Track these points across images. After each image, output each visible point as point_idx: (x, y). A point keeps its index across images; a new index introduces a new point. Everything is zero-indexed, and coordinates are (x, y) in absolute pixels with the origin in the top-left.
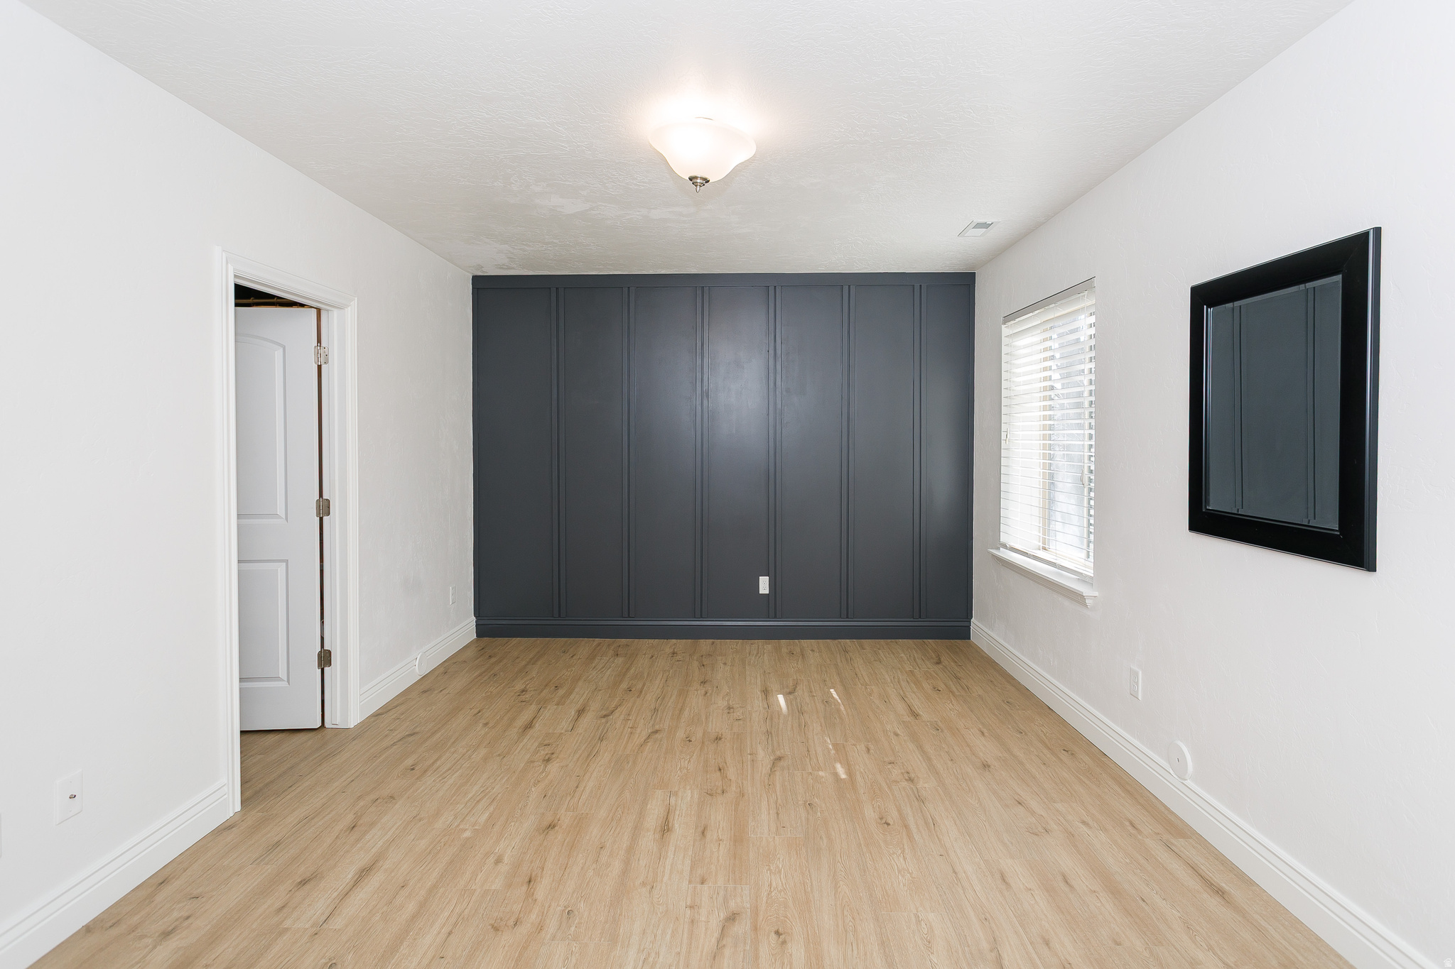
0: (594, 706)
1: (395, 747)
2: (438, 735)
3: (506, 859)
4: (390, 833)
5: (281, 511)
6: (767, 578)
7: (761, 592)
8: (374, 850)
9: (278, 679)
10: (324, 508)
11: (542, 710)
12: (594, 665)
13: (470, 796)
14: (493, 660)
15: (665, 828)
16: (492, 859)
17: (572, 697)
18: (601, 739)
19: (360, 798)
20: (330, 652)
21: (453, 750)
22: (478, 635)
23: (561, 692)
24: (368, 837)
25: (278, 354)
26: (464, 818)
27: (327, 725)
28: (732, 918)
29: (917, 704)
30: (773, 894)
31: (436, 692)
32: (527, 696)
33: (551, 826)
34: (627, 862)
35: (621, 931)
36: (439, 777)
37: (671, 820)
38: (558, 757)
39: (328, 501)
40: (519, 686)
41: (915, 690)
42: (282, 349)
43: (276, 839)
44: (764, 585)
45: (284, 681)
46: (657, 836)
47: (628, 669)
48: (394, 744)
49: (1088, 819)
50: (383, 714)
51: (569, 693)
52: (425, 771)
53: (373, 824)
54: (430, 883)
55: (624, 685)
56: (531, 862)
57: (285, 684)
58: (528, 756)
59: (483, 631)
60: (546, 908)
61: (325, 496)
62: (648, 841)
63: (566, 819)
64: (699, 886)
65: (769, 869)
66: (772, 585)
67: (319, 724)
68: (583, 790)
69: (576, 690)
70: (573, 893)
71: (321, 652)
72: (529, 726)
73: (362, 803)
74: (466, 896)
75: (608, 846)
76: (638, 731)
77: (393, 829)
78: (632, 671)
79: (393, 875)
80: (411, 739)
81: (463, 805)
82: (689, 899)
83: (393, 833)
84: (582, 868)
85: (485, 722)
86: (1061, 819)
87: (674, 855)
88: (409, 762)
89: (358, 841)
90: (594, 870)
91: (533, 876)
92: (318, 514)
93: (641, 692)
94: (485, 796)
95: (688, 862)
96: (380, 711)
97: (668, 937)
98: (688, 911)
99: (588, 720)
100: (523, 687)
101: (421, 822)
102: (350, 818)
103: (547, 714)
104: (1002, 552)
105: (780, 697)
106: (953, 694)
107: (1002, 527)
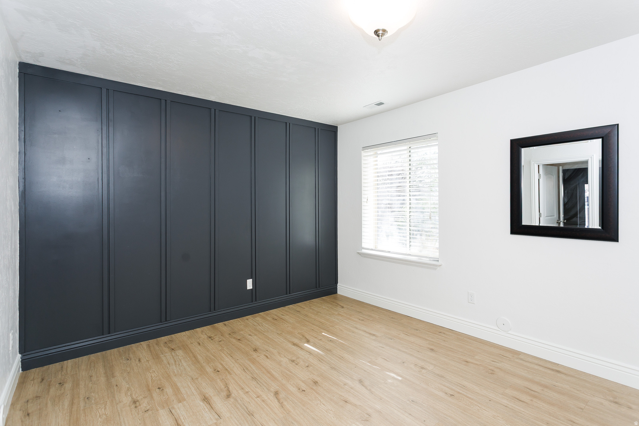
6: (251, 280)
7: (248, 288)
29: (365, 329)
41: (355, 323)
44: (250, 284)
66: (254, 284)
100: (130, 399)
104: (364, 251)
105: (306, 345)
106: (370, 320)
107: (363, 240)
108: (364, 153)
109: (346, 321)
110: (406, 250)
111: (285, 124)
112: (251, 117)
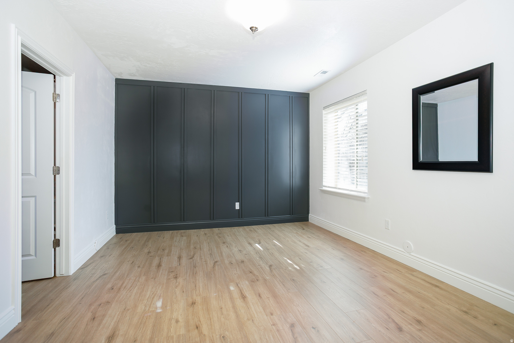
0: (184, 255)
1: (98, 281)
2: (118, 274)
3: (180, 320)
4: (115, 318)
5: (33, 172)
6: (238, 203)
7: (236, 208)
8: (111, 327)
9: (30, 255)
10: (56, 171)
11: (162, 259)
12: (174, 240)
13: (148, 296)
14: (128, 242)
15: (244, 297)
16: (173, 322)
17: (172, 253)
18: (195, 267)
19: (90, 305)
20: (59, 240)
21: (128, 279)
22: (116, 233)
23: (166, 251)
24: (104, 322)
25: (32, 95)
26: (150, 306)
27: (57, 275)
28: (292, 326)
29: (306, 242)
30: (302, 314)
31: (108, 256)
32: (152, 254)
33: (193, 303)
34: (236, 312)
35: (251, 340)
36: (128, 290)
37: (244, 293)
38: (180, 276)
39: (59, 167)
40: (146, 251)
41: (302, 238)
42: (34, 93)
43: (51, 332)
44: (237, 206)
45: (33, 256)
46: (242, 300)
47: (190, 241)
48: (97, 280)
49: (384, 271)
50: (85, 268)
51: (170, 251)
52: (120, 289)
53: (104, 316)
54: (148, 337)
55: (192, 247)
56: (193, 319)
57: (34, 257)
58: (166, 277)
59: (119, 231)
60: (212, 337)
61: (57, 165)
62: (239, 302)
63: (198, 300)
64: (272, 316)
65: (294, 305)
66: (241, 206)
67: (53, 275)
68: (199, 287)
69: (173, 250)
70: (220, 329)
71: (54, 240)
72: (159, 265)
73: (93, 307)
74: (170, 339)
75: (223, 307)
76: (209, 262)
77: (116, 316)
78: (192, 241)
79: (127, 336)
80: (105, 276)
81: (146, 301)
82: (271, 322)
83: (117, 318)
84: (218, 318)
85: (138, 266)
86: (377, 272)
87: (254, 306)
88: (109, 286)
89: (99, 324)
90: (223, 318)
91: (197, 325)
92: (54, 173)
93: (201, 248)
94: (155, 295)
95: (261, 308)
96: (83, 267)
97: (272, 338)
98: (274, 327)
99: (184, 261)
100: (148, 251)
101: (129, 311)
102: (89, 315)
103: (165, 259)
104: (324, 188)
105: (257, 245)
106: (315, 238)
107: (324, 180)
108: (324, 112)
109: (297, 237)
110: (353, 187)
111: (264, 95)
112: (239, 92)
